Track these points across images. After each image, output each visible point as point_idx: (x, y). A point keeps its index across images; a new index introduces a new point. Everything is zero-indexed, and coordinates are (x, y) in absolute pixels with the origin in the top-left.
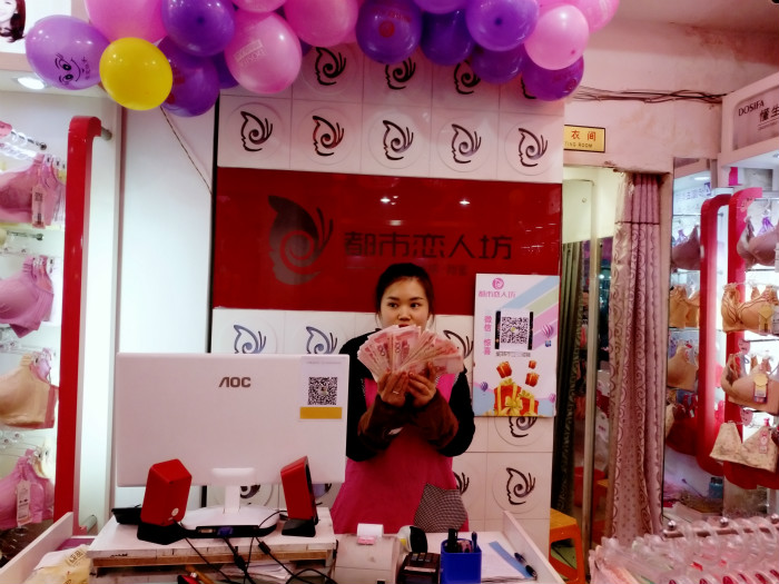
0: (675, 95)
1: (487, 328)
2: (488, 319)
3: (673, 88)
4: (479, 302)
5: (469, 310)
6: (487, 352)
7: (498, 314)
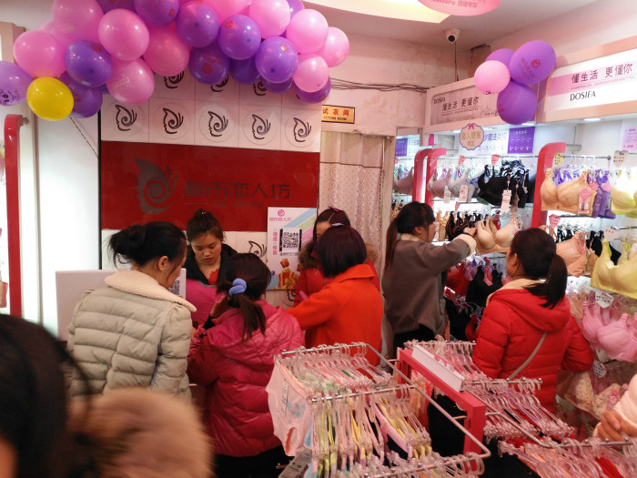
0: (399, 87)
1: (275, 239)
2: (275, 234)
3: (398, 83)
4: (270, 224)
5: (264, 229)
6: (275, 253)
7: (281, 231)
